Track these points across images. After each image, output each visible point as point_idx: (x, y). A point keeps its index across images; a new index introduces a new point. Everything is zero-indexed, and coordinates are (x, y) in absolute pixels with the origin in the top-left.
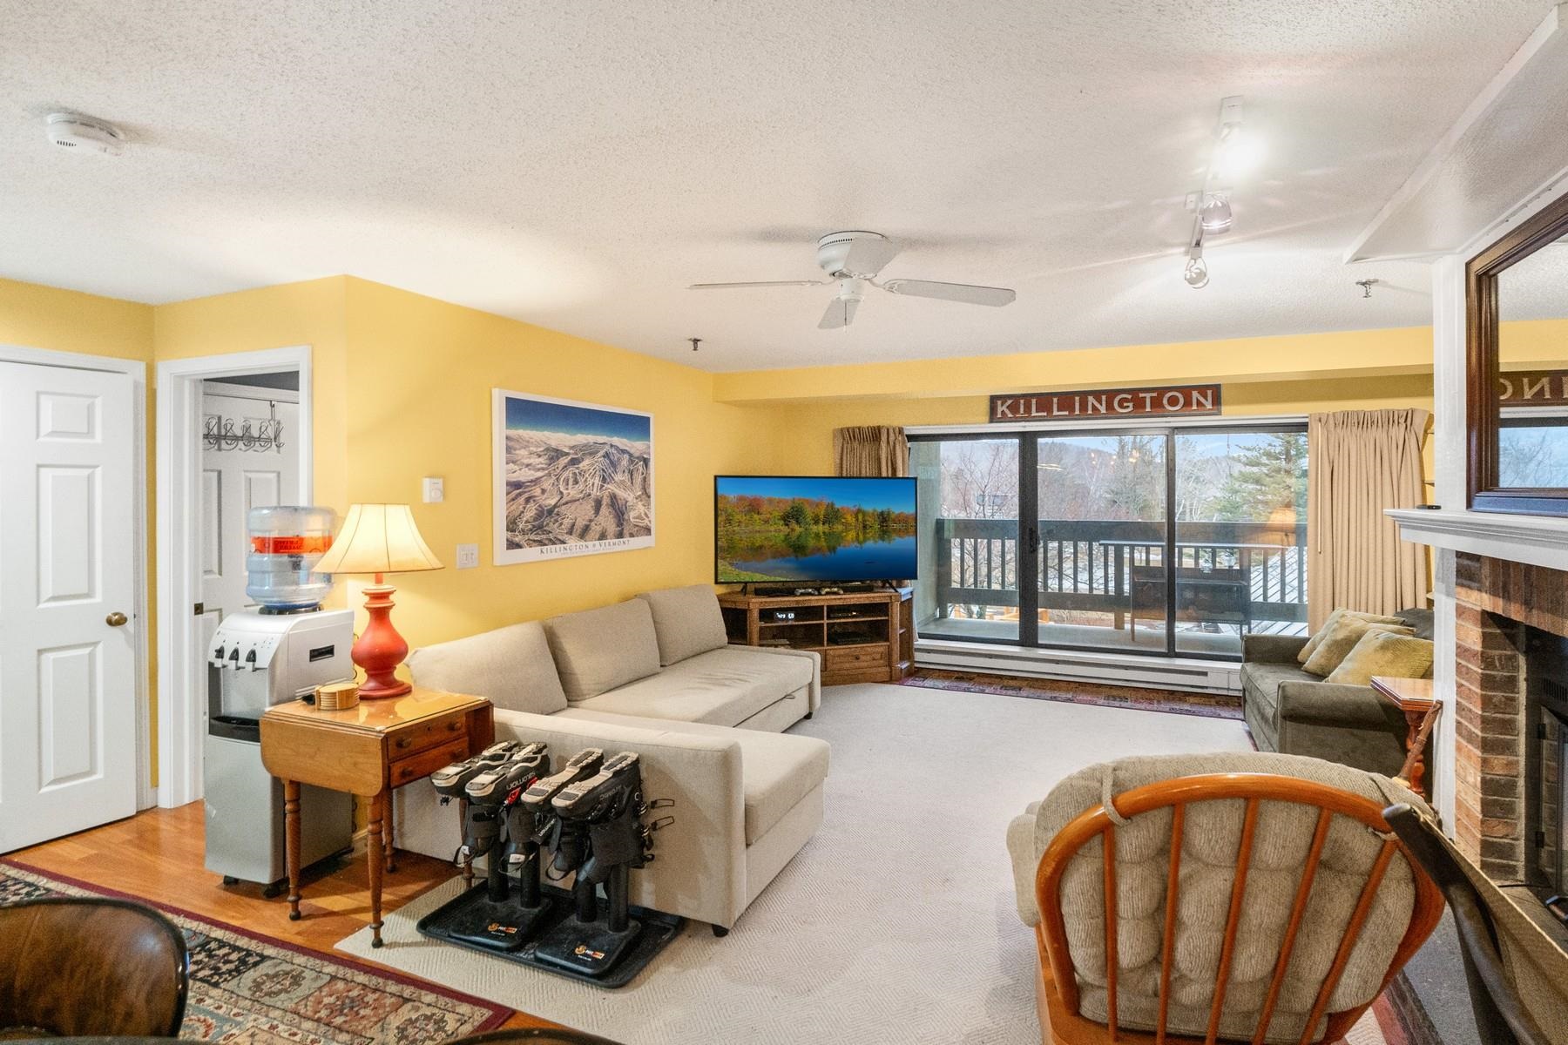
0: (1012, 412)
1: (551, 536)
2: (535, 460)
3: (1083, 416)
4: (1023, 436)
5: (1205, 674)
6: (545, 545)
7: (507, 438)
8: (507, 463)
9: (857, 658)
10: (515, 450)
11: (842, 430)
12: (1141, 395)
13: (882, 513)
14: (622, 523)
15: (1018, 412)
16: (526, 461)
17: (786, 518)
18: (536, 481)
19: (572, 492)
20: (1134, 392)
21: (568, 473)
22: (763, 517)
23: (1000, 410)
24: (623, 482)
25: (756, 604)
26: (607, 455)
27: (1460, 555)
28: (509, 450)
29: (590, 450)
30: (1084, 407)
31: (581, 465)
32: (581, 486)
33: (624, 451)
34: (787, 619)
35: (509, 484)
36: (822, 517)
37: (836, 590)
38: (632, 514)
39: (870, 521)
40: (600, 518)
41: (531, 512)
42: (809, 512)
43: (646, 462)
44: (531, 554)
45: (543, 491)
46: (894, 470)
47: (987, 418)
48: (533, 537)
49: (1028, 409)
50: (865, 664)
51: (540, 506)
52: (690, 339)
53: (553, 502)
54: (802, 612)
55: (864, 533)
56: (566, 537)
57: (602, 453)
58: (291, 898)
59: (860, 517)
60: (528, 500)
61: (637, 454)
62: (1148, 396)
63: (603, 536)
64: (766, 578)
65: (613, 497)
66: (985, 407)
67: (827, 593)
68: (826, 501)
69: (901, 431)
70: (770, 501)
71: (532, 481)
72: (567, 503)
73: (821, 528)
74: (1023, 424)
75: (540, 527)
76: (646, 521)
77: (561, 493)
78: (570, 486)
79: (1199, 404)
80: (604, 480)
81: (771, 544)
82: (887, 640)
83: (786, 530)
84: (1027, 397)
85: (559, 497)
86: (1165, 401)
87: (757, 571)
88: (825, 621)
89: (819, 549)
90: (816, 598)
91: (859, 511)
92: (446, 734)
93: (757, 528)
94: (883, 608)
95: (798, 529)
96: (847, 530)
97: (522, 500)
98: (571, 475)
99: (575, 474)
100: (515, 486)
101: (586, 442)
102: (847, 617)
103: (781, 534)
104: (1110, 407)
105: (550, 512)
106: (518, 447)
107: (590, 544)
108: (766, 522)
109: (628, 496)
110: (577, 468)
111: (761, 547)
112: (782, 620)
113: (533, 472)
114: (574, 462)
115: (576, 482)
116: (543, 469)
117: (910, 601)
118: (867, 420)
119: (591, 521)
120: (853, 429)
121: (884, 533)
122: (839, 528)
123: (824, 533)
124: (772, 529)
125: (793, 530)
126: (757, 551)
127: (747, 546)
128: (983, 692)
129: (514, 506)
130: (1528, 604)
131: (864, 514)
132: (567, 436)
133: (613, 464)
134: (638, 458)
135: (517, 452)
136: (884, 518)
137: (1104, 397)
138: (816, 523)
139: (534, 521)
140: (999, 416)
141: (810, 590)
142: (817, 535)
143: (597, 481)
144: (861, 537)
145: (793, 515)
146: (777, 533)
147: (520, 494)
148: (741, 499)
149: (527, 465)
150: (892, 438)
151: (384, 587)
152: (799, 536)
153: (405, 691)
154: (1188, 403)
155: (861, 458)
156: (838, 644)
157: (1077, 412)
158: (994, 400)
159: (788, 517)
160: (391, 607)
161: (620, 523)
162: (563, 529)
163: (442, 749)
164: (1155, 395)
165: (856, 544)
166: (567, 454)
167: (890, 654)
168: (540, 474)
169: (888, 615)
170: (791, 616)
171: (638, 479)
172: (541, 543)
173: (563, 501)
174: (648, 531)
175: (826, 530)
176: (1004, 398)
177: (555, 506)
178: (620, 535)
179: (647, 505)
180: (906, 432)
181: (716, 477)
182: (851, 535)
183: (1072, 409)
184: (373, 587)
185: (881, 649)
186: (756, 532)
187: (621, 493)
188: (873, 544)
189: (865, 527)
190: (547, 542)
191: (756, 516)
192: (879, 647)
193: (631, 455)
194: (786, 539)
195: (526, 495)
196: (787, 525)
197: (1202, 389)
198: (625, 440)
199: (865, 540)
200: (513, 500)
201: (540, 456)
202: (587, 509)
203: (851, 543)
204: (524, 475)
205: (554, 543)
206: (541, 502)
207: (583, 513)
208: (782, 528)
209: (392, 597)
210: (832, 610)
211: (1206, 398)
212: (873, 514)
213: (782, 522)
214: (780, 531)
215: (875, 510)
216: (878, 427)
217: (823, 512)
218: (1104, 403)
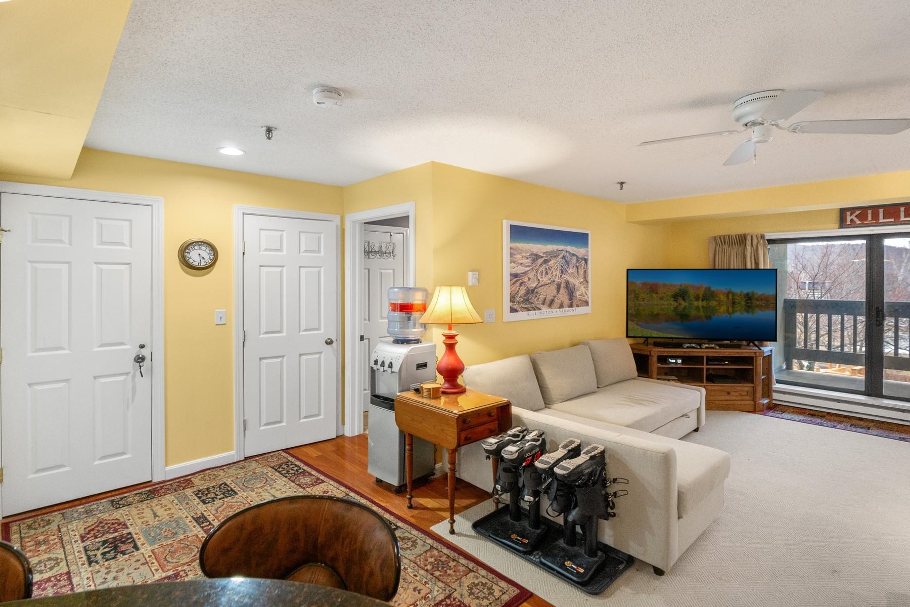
0: (860, 220)
1: (533, 306)
2: (525, 261)
4: (870, 237)
6: (530, 311)
7: (511, 248)
8: (511, 263)
9: (729, 393)
10: (515, 255)
11: (715, 238)
13: (747, 294)
14: (573, 299)
15: (866, 219)
16: (520, 262)
17: (675, 297)
18: (525, 273)
19: (545, 279)
21: (542, 268)
22: (660, 295)
23: (849, 218)
24: (572, 273)
25: (656, 352)
26: (564, 257)
28: (512, 255)
29: (554, 255)
31: (549, 264)
32: (549, 276)
33: (573, 255)
34: (676, 363)
35: (511, 275)
36: (701, 296)
37: (713, 346)
38: (578, 293)
39: (738, 299)
40: (560, 295)
41: (522, 291)
42: (692, 292)
43: (586, 261)
44: (522, 315)
45: (529, 279)
46: (757, 264)
47: (837, 225)
48: (523, 306)
49: (875, 217)
50: (734, 398)
51: (527, 288)
52: (618, 183)
53: (534, 285)
54: (687, 359)
55: (733, 307)
56: (541, 306)
57: (561, 256)
58: (408, 496)
59: (730, 297)
60: (521, 285)
61: (581, 256)
63: (561, 306)
64: (661, 335)
65: (567, 283)
66: (836, 217)
67: (706, 348)
68: (705, 285)
69: (762, 237)
70: (665, 285)
71: (523, 273)
72: (542, 286)
73: (700, 303)
74: (871, 228)
75: (528, 300)
76: (586, 297)
77: (539, 280)
78: (544, 276)
80: (562, 272)
81: (664, 313)
82: (752, 383)
83: (676, 304)
84: (875, 208)
85: (538, 282)
87: (655, 329)
88: (705, 367)
89: (699, 318)
90: (698, 350)
91: (730, 292)
92: (486, 419)
93: (655, 302)
94: (749, 360)
95: (684, 304)
96: (720, 304)
97: (518, 284)
98: (544, 270)
99: (546, 268)
100: (514, 276)
101: (552, 249)
102: (722, 365)
103: (672, 307)
105: (533, 291)
106: (516, 253)
107: (554, 310)
108: (662, 299)
109: (576, 282)
110: (548, 265)
111: (658, 314)
112: (673, 363)
113: (523, 268)
114: (546, 261)
115: (547, 273)
116: (529, 266)
117: (770, 357)
118: (736, 230)
119: (555, 297)
120: (724, 236)
121: (749, 307)
122: (713, 303)
123: (703, 307)
124: (666, 303)
125: (680, 304)
126: (655, 317)
127: (648, 314)
128: (835, 427)
129: (514, 288)
131: (734, 294)
132: (542, 246)
133: (567, 263)
134: (581, 259)
135: (516, 256)
136: (749, 298)
138: (697, 299)
139: (525, 296)
140: (848, 223)
141: (694, 345)
142: (697, 308)
143: (558, 273)
144: (731, 309)
145: (681, 294)
146: (669, 305)
147: (517, 281)
148: (645, 284)
149: (521, 264)
150: (755, 242)
151: (453, 332)
152: (685, 308)
153: (462, 391)
155: (730, 257)
156: (714, 383)
158: (843, 212)
159: (677, 296)
160: (456, 343)
161: (571, 299)
162: (539, 301)
163: (485, 426)
165: (726, 314)
166: (542, 257)
167: (754, 392)
168: (527, 269)
169: (753, 366)
170: (679, 361)
171: (581, 272)
172: (528, 309)
173: (540, 285)
174: (587, 303)
175: (705, 305)
176: (852, 210)
177: (535, 288)
178: (571, 306)
179: (586, 288)
180: (767, 238)
181: (628, 270)
182: (723, 309)
184: (447, 332)
185: (746, 389)
186: (654, 305)
187: (571, 280)
188: (740, 315)
189: (734, 303)
190: (531, 309)
191: (654, 295)
192: (746, 387)
193: (577, 257)
194: (675, 310)
195: (520, 281)
196: (676, 301)
198: (574, 248)
199: (734, 312)
200: (513, 284)
201: (527, 258)
202: (553, 288)
203: (722, 314)
204: (519, 270)
205: (535, 310)
206: (528, 285)
207: (548, 292)
208: (672, 303)
209: (456, 338)
210: (710, 360)
212: (741, 295)
213: (672, 299)
214: (671, 304)
215: (742, 292)
216: (744, 235)
217: (702, 293)
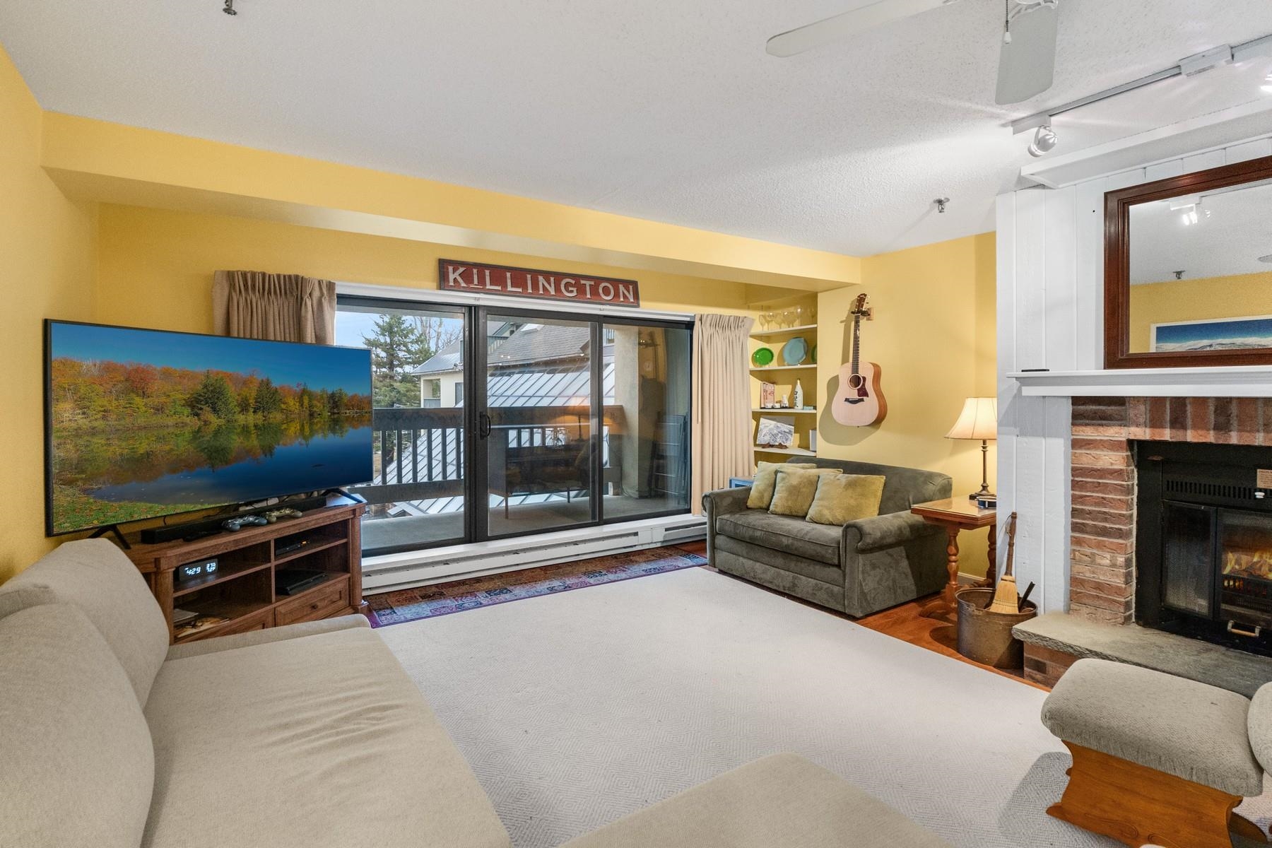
0: (465, 282)
3: (536, 295)
4: (472, 312)
9: (314, 607)
11: (230, 276)
12: (583, 282)
13: (332, 396)
15: (472, 282)
17: (194, 404)
20: (577, 277)
22: (155, 401)
23: (451, 277)
25: (173, 559)
30: (535, 286)
34: (204, 574)
36: (252, 401)
37: (288, 512)
39: (318, 406)
42: (232, 393)
47: (435, 285)
49: (482, 281)
55: (311, 424)
59: (306, 402)
62: (588, 283)
66: (431, 270)
67: (280, 519)
68: (260, 376)
69: (331, 286)
70: (167, 374)
73: (251, 419)
74: (476, 296)
79: (625, 297)
81: (167, 448)
82: (347, 570)
83: (194, 422)
84: (481, 267)
86: (601, 291)
87: (141, 497)
88: (273, 564)
89: (248, 452)
90: (261, 529)
91: (304, 392)
93: (141, 421)
95: (215, 421)
96: (288, 420)
102: (298, 551)
103: (187, 430)
104: (558, 289)
108: (159, 410)
112: (195, 576)
120: (253, 274)
121: (335, 423)
122: (276, 417)
123: (256, 426)
124: (171, 421)
125: (206, 423)
127: (121, 455)
131: (311, 396)
136: (335, 402)
137: (552, 279)
138: (244, 408)
140: (450, 282)
141: (251, 519)
142: (245, 430)
145: (207, 399)
146: (179, 426)
148: (109, 368)
150: (316, 295)
152: (217, 433)
154: (617, 295)
155: (264, 320)
157: (530, 291)
158: (442, 265)
159: (198, 401)
164: (592, 283)
167: (350, 590)
169: (347, 537)
170: (212, 568)
175: (260, 422)
176: (456, 264)
180: (339, 290)
181: (47, 324)
183: (525, 287)
185: (339, 586)
186: (140, 428)
188: (323, 440)
189: (312, 415)
191: (138, 400)
194: (195, 438)
196: (197, 415)
197: (626, 284)
199: (312, 432)
208: (188, 420)
210: (284, 543)
211: (628, 291)
212: (322, 396)
213: (187, 411)
214: (185, 425)
215: (323, 391)
216: (297, 277)
217: (254, 394)
218: (553, 285)
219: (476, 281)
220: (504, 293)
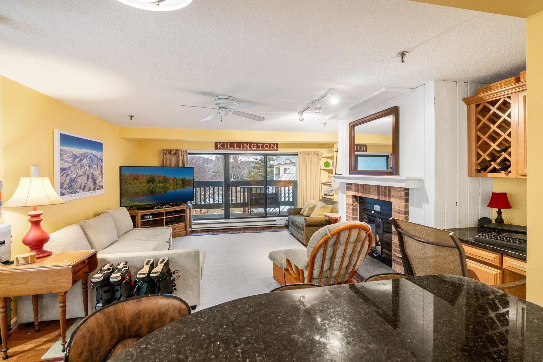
0: (222, 147)
1: (74, 190)
2: (69, 159)
3: (243, 149)
4: (225, 155)
5: (275, 221)
6: (72, 194)
7: (61, 150)
8: (60, 160)
9: (175, 229)
10: (63, 155)
11: (163, 150)
12: (259, 144)
13: (182, 179)
15: (224, 147)
16: (66, 160)
17: (148, 182)
18: (69, 168)
19: (80, 172)
20: (257, 143)
21: (79, 165)
22: (140, 181)
23: (218, 146)
24: (95, 168)
25: (140, 213)
26: (90, 158)
27: (347, 184)
28: (61, 155)
29: (85, 155)
30: (243, 147)
31: (83, 161)
32: (83, 170)
33: (95, 156)
35: (61, 169)
36: (161, 181)
37: (168, 206)
38: (98, 181)
39: (178, 182)
40: (89, 182)
41: (67, 181)
42: (157, 179)
43: (102, 160)
44: (68, 197)
45: (72, 172)
46: (184, 164)
47: (214, 149)
48: (68, 191)
49: (227, 147)
50: (178, 231)
51: (71, 178)
52: (130, 116)
53: (74, 176)
54: (154, 215)
55: (176, 186)
56: (78, 190)
57: (89, 157)
58: (4, 350)
59: (175, 181)
60: (67, 175)
61: (99, 158)
62: (260, 144)
63: (90, 190)
64: (140, 204)
65: (92, 174)
66: (214, 145)
67: (165, 207)
68: (164, 175)
69: (186, 151)
70: (142, 175)
71: (68, 168)
72: (79, 177)
73: (161, 185)
74: (226, 151)
75: (71, 186)
76: (102, 183)
77: (77, 173)
78: (80, 170)
79: (273, 148)
80: (90, 167)
81: (142, 191)
82: (185, 221)
83: (148, 186)
84: (227, 143)
85: (76, 174)
86: (265, 146)
87: (136, 201)
88: (164, 217)
89: (160, 192)
90: (162, 209)
91: (175, 178)
92: (82, 266)
93: (137, 185)
94: (183, 211)
95: (153, 185)
96: (170, 185)
97: (65, 175)
98: (80, 165)
99: (81, 165)
100: (63, 170)
101: (84, 152)
102: (171, 215)
103: (146, 187)
104: (250, 147)
105: (74, 180)
106: (64, 154)
107: (86, 193)
108: (141, 183)
109: (96, 173)
110: (82, 163)
111: (138, 192)
112: (148, 218)
113: (68, 164)
114: (81, 160)
115: (81, 168)
116: (71, 163)
118: (174, 147)
119: (86, 184)
120: (168, 150)
121: (183, 186)
122: (167, 184)
123: (162, 187)
124: (143, 185)
125: (151, 186)
126: (137, 194)
127: (133, 192)
128: (218, 234)
129: (62, 179)
130: (363, 193)
131: (177, 179)
132: (79, 149)
133: (92, 161)
134: (99, 159)
135: (64, 156)
136: (183, 181)
137: (249, 144)
138: (159, 183)
139: (69, 184)
140: (218, 148)
141: (159, 207)
142: (160, 187)
143: (88, 168)
144: (175, 187)
145: (151, 180)
146: (145, 187)
147: (64, 173)
148: (131, 175)
149: (67, 161)
150: (183, 154)
151: (38, 212)
152: (153, 188)
153: (49, 254)
154: (270, 147)
155: (171, 160)
156: (168, 225)
157: (241, 148)
158: (216, 143)
159: (149, 181)
160: (41, 220)
161: (94, 185)
162: (78, 187)
164: (262, 144)
165: (174, 190)
166: (79, 157)
167: (186, 226)
168: (71, 165)
169: (185, 213)
170: (151, 217)
171: (100, 167)
172: (71, 193)
173: (78, 176)
174: (102, 187)
176: (220, 143)
177: (75, 178)
178: (94, 189)
179: (102, 177)
180: (188, 152)
181: (120, 167)
182: (172, 187)
183: (240, 147)
184: (33, 213)
185: (183, 225)
186: (137, 187)
187: (95, 173)
188: (180, 190)
189: (177, 184)
190: (73, 192)
191: (137, 181)
192: (182, 225)
193: (97, 158)
194: (148, 189)
195: (66, 174)
196: (149, 184)
197: (274, 144)
198: (96, 152)
199: (177, 188)
200: (62, 175)
201: (70, 158)
202: (85, 178)
203: (172, 190)
204: (66, 165)
205: (75, 193)
206: (71, 176)
207: (82, 181)
208: (146, 185)
209: (41, 216)
210: (167, 213)
211: (275, 146)
212: (180, 180)
213: (146, 183)
214: (146, 186)
215: (180, 178)
216: (178, 150)
217: (162, 179)
218: (249, 146)
219: (225, 147)
220: (234, 149)
